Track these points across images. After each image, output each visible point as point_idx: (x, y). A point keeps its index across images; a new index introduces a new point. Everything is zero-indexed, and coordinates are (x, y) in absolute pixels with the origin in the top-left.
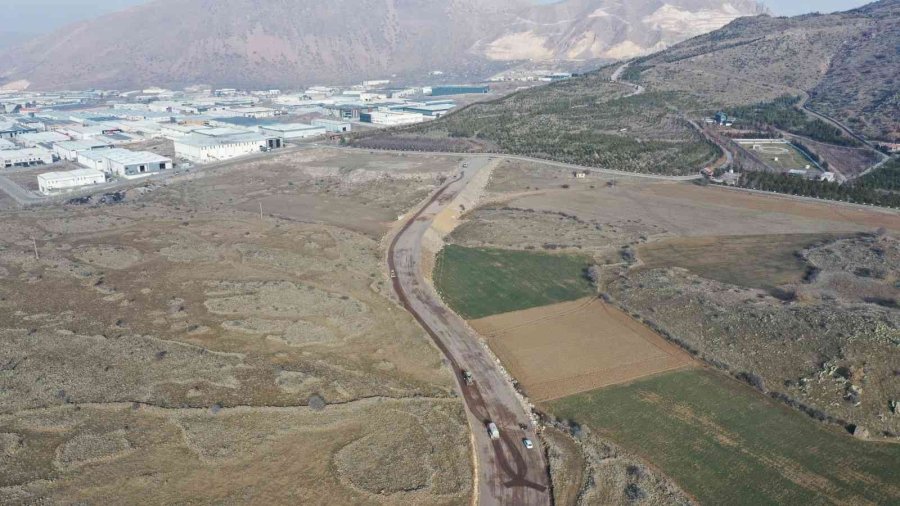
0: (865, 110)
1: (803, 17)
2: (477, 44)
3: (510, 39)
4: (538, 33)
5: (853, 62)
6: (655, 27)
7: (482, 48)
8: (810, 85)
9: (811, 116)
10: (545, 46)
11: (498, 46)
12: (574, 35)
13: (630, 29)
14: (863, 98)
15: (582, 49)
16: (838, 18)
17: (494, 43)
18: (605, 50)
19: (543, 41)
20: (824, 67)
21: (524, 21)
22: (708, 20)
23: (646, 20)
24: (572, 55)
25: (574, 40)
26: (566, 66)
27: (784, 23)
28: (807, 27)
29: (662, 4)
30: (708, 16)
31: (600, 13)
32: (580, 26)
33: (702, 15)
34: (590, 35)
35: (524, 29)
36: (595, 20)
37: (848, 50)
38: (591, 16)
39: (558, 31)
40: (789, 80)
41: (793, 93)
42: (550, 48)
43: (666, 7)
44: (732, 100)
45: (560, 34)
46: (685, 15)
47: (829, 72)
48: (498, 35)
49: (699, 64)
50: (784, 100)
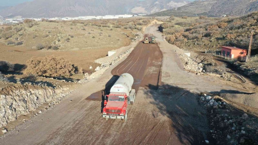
3: (136, 8)
4: (143, 7)
5: (215, 7)
6: (170, 6)
7: (130, 10)
8: (208, 10)
9: (209, 14)
11: (134, 10)
12: (151, 8)
13: (165, 6)
14: (217, 11)
15: (154, 10)
19: (144, 9)
20: (210, 8)
23: (168, 4)
24: (152, 12)
29: (171, 1)
31: (157, 2)
32: (153, 6)
33: (179, 4)
34: (156, 7)
35: (140, 6)
36: (156, 4)
37: (214, 5)
38: (155, 3)
39: (147, 6)
40: (205, 10)
42: (146, 10)
44: (196, 13)
45: (148, 7)
46: (176, 3)
48: (134, 7)
49: (190, 8)
50: (205, 13)
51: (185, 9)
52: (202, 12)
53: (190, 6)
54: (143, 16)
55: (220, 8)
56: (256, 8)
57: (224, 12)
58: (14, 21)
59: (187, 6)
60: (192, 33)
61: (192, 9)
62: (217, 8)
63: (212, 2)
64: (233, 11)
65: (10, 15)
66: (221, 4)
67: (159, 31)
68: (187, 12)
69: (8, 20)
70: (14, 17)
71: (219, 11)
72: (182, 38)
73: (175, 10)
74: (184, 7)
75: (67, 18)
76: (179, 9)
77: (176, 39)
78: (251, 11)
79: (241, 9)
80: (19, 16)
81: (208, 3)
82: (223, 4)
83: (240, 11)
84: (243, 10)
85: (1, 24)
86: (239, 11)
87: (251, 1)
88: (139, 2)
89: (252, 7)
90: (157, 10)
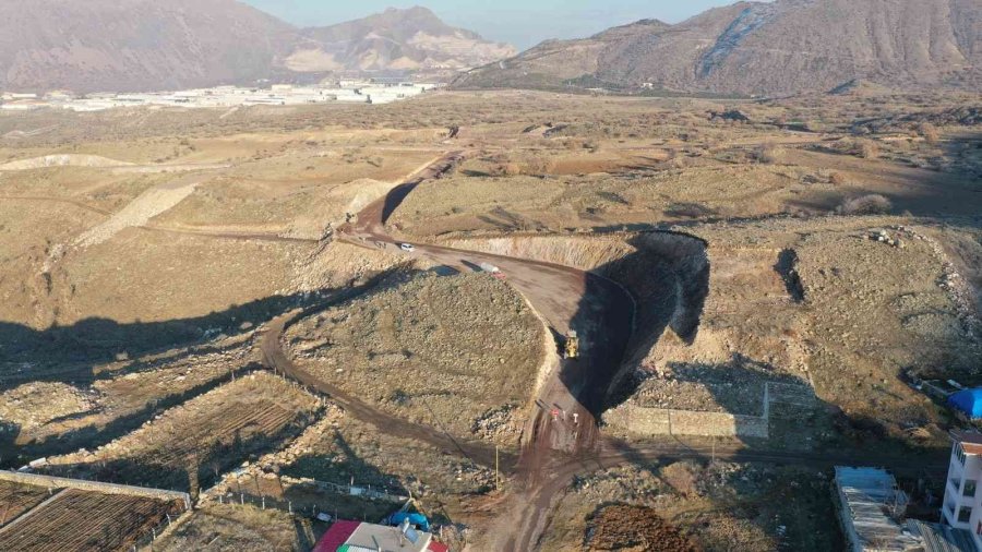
0: (624, 77)
1: (576, 41)
2: (275, 58)
3: (302, 55)
7: (281, 62)
10: (335, 61)
12: (358, 52)
13: (402, 49)
15: (371, 63)
17: (290, 58)
18: (388, 64)
19: (332, 56)
20: (596, 62)
21: (310, 40)
23: (409, 42)
24: (363, 68)
25: (360, 56)
27: (572, 43)
28: (581, 44)
34: (373, 52)
35: (313, 47)
36: (372, 41)
38: (367, 38)
39: (341, 48)
43: (420, 33)
45: (344, 51)
46: (433, 39)
47: (599, 65)
55: (625, 63)
57: (642, 76)
63: (593, 46)
71: (628, 73)
78: (709, 73)
79: (682, 68)
81: (584, 47)
82: (628, 51)
83: (682, 73)
84: (688, 70)
86: (678, 73)
87: (698, 47)
88: (307, 32)
89: (707, 63)
90: (381, 62)
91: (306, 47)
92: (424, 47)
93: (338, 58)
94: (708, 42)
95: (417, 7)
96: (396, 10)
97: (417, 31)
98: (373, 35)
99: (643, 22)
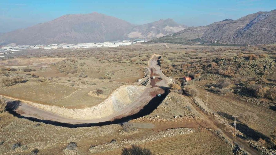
0: (209, 39)
1: (199, 27)
2: (125, 34)
3: (133, 33)
4: (140, 32)
5: (207, 33)
6: (166, 30)
7: (127, 35)
8: (201, 36)
9: (202, 40)
10: (141, 34)
11: (130, 35)
12: (148, 32)
13: (161, 31)
14: (209, 37)
15: (151, 35)
16: (204, 27)
17: (130, 34)
18: (156, 35)
20: (203, 34)
21: (136, 29)
22: (177, 29)
23: (164, 29)
24: (148, 36)
25: (148, 33)
26: (147, 39)
27: (196, 28)
28: (200, 28)
30: (176, 28)
32: (149, 30)
33: (175, 28)
34: (152, 32)
35: (136, 31)
36: (152, 29)
37: (206, 32)
38: (151, 28)
39: (144, 31)
40: (198, 36)
41: (199, 37)
42: (143, 35)
43: (167, 26)
44: (190, 39)
46: (172, 28)
47: (204, 35)
48: (130, 32)
49: (185, 34)
50: (198, 38)
51: (180, 35)
52: (196, 38)
53: (185, 32)
54: (141, 43)
55: (212, 34)
56: (242, 34)
57: (215, 38)
58: (11, 50)
59: (182, 32)
60: (175, 69)
61: (186, 35)
62: (209, 34)
63: (204, 29)
64: (222, 37)
65: (2, 42)
66: (212, 30)
67: (158, 65)
68: (181, 38)
69: (5, 48)
70: (8, 45)
71: (211, 37)
72: (170, 71)
73: (171, 37)
74: (179, 33)
75: (69, 46)
76: (174, 35)
77: (168, 71)
78: (238, 37)
79: (229, 35)
80: (13, 44)
81: (201, 29)
82: (214, 30)
83: (229, 37)
84: (232, 36)
85: (1, 54)
86: (227, 37)
87: (238, 28)
88: (135, 27)
89: (239, 33)
90: (153, 35)
91: (134, 31)
92: (167, 30)
93: (142, 34)
94: (242, 26)
95: (169, 19)
96: (162, 20)
97: (166, 26)
98: (153, 27)
99: (226, 20)
